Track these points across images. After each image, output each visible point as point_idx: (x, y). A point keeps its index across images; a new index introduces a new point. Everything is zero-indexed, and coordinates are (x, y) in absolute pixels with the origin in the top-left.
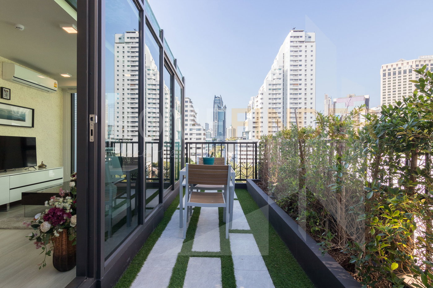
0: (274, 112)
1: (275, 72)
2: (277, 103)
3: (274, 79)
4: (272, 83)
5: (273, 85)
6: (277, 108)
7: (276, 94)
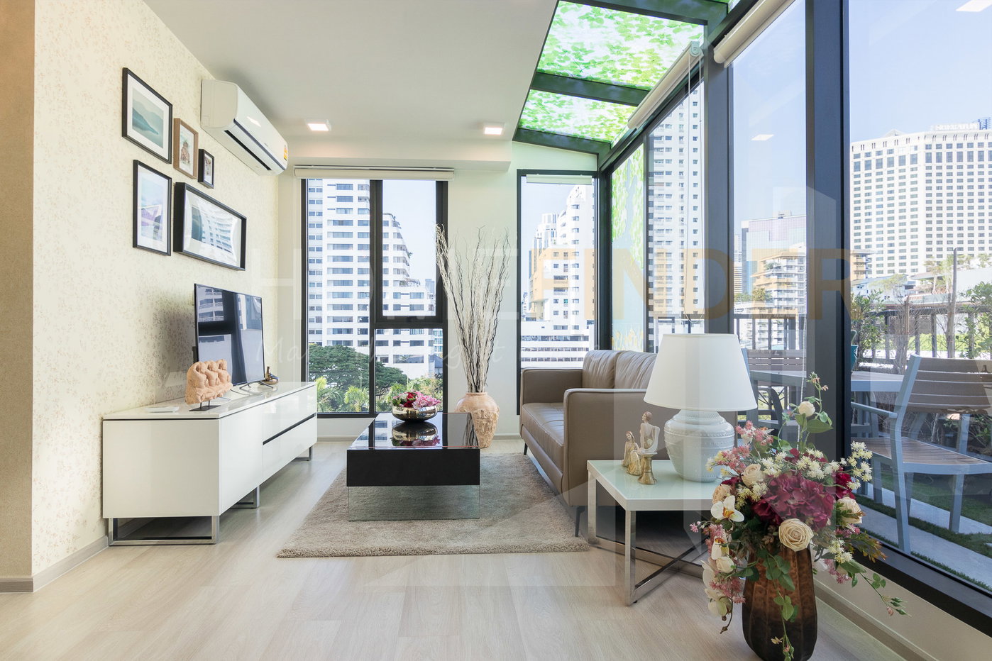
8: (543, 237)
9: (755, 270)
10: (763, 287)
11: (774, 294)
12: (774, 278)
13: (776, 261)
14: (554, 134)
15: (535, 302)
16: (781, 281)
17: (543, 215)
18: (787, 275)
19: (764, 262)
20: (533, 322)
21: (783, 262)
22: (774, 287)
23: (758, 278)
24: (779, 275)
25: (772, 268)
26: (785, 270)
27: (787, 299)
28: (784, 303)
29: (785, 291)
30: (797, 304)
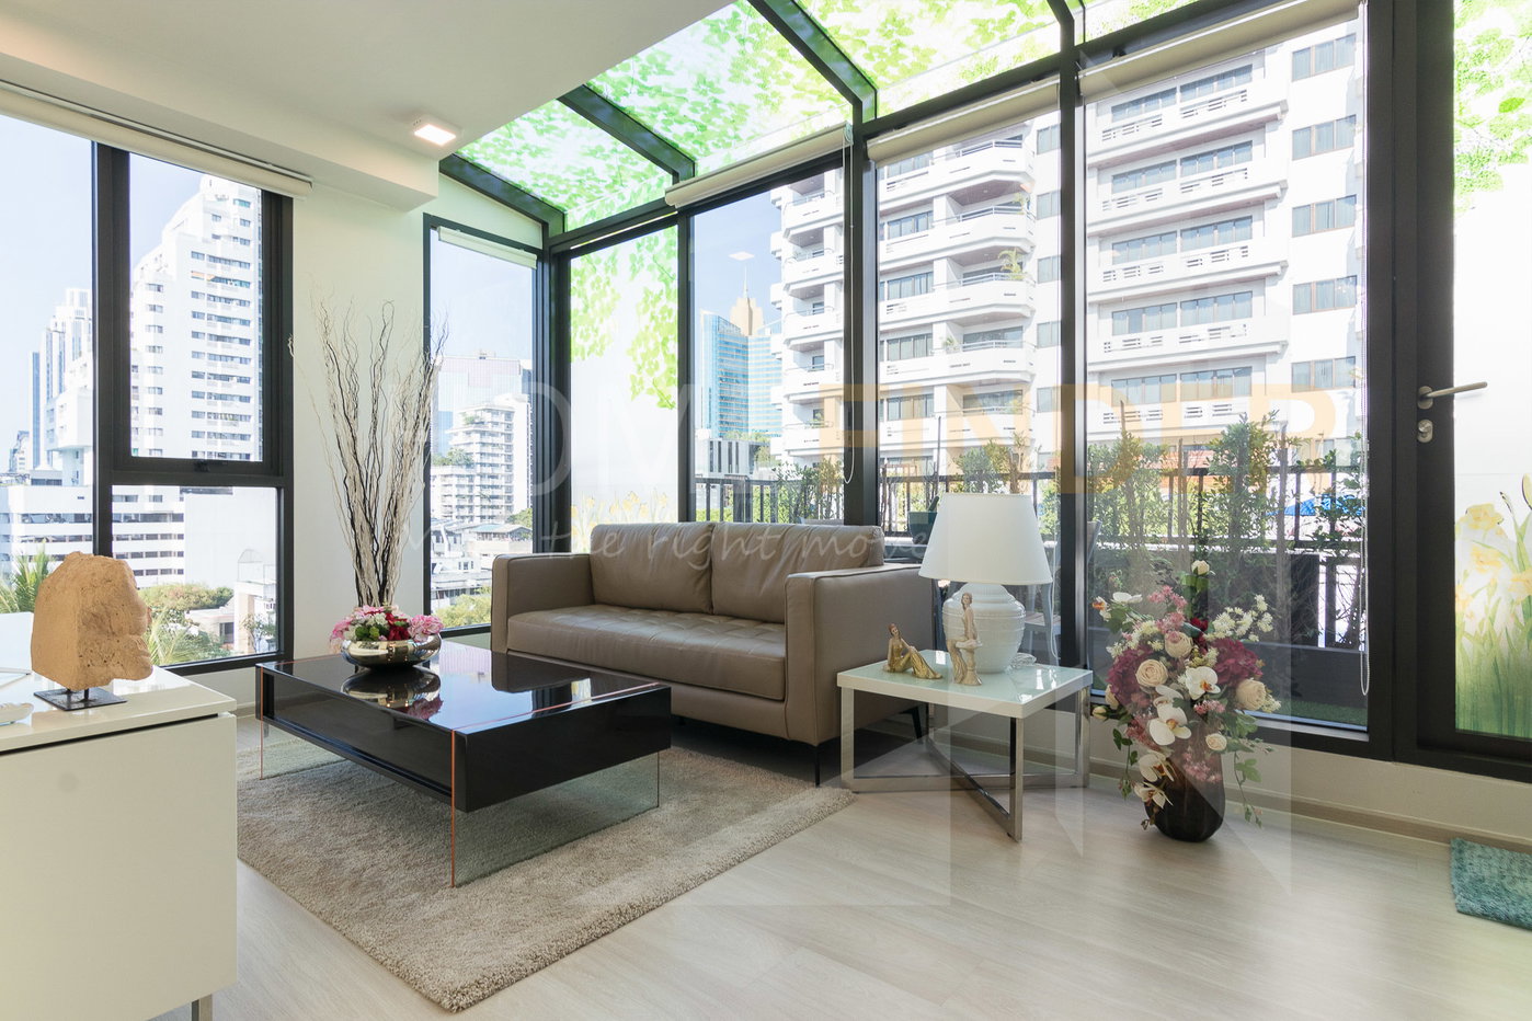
0: (220, 373)
1: (219, 208)
2: (231, 339)
3: (216, 237)
4: (207, 250)
5: (214, 259)
6: (232, 358)
7: (228, 300)
8: (69, 331)
9: (450, 425)
10: (462, 447)
11: (476, 458)
12: (476, 437)
13: (479, 414)
14: (486, 172)
15: (61, 451)
16: (484, 440)
17: (68, 291)
18: (492, 434)
19: (464, 414)
20: (56, 487)
21: (487, 417)
22: (476, 448)
23: (456, 434)
24: (483, 433)
25: (473, 423)
26: (489, 427)
27: (491, 465)
28: (488, 470)
29: (489, 454)
30: (503, 472)
